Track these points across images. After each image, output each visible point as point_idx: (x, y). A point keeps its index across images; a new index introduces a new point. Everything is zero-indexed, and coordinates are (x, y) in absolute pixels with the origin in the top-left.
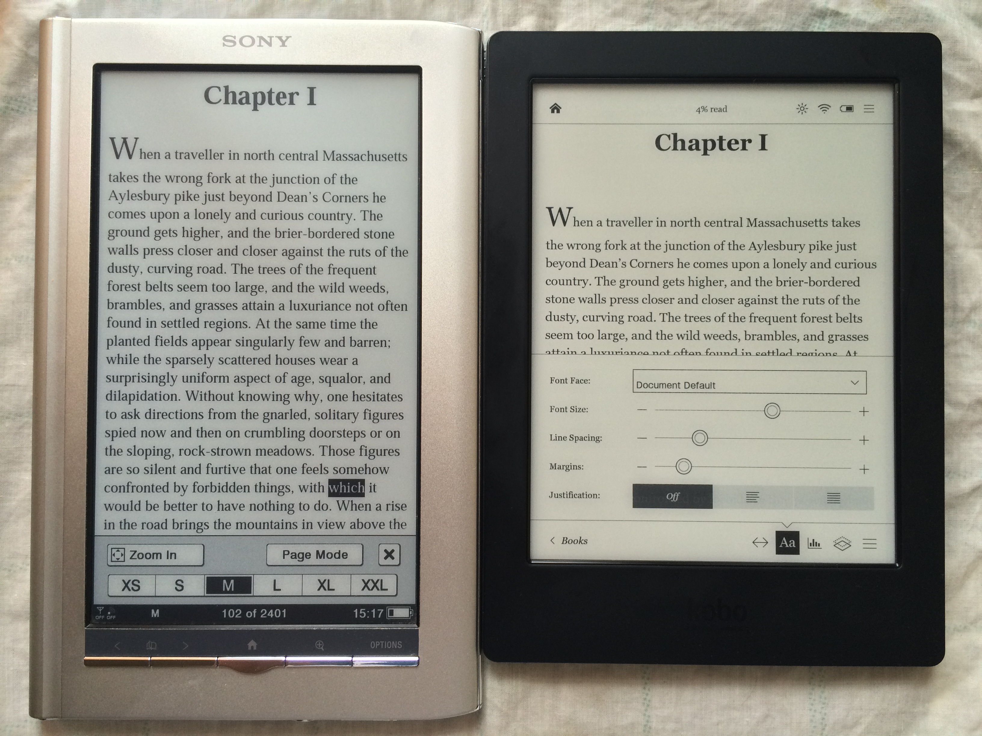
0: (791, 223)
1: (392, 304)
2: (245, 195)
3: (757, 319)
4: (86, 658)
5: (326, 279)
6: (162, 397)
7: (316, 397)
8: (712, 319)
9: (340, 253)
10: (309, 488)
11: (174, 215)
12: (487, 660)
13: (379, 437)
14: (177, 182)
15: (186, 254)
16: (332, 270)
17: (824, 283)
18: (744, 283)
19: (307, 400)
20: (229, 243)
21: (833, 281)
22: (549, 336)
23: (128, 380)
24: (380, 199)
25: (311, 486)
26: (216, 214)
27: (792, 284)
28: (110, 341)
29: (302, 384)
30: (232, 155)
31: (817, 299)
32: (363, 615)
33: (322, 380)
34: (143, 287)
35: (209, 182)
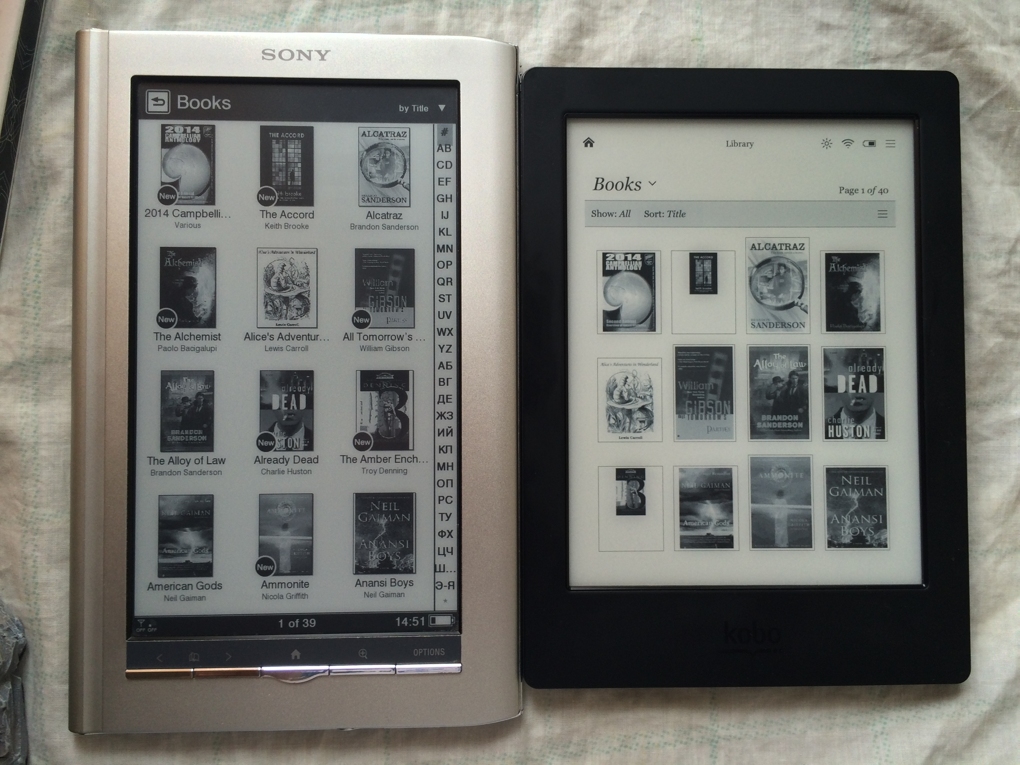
4: (128, 671)
32: (405, 623)
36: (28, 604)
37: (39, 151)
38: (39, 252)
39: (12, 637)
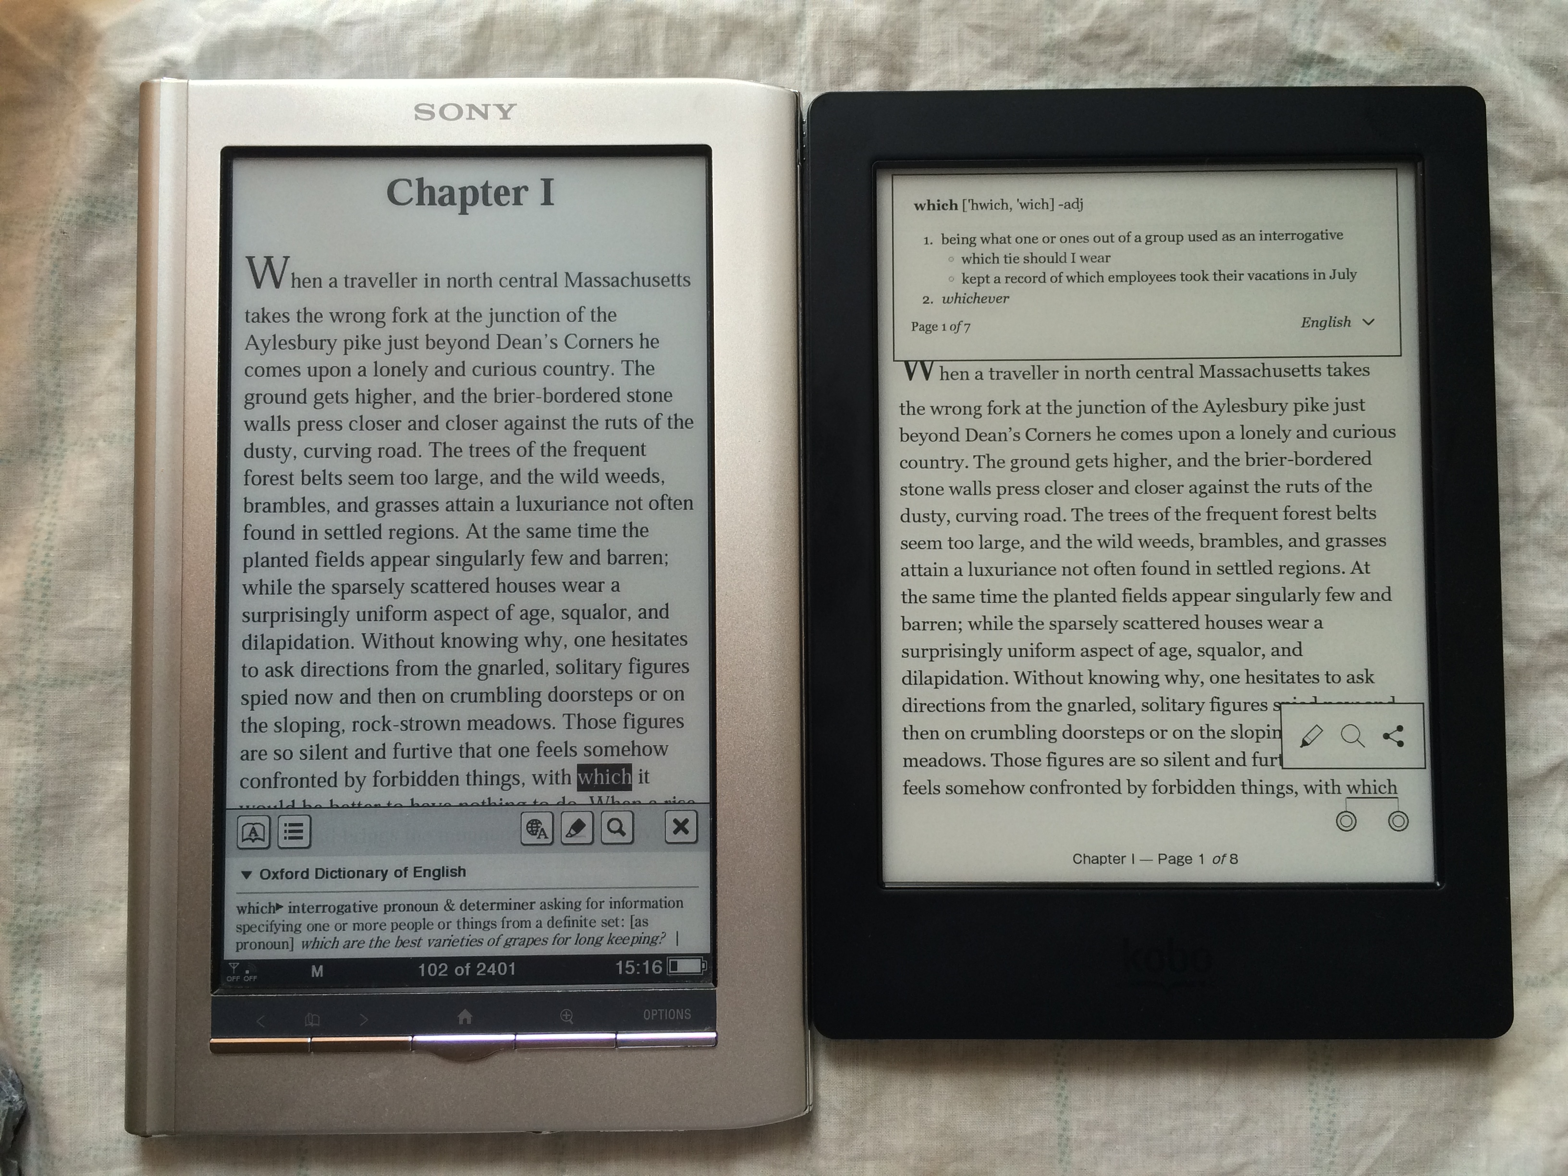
0: (1266, 372)
1: (670, 500)
2: (448, 340)
3: (1218, 516)
4: (213, 1040)
5: (570, 464)
6: (327, 644)
7: (557, 639)
8: (1151, 516)
9: (591, 424)
10: (548, 777)
11: (344, 371)
12: (820, 1037)
13: (652, 700)
14: (348, 321)
15: (361, 429)
16: (579, 450)
17: (1316, 461)
18: (1197, 463)
19: (543, 646)
20: (426, 412)
21: (1331, 457)
22: (906, 545)
23: (275, 618)
24: (650, 343)
25: (551, 776)
26: (406, 369)
27: (1270, 462)
28: (248, 561)
29: (536, 622)
30: (429, 281)
31: (1308, 484)
32: (630, 969)
33: (567, 615)
34: (297, 479)
35: (395, 321)
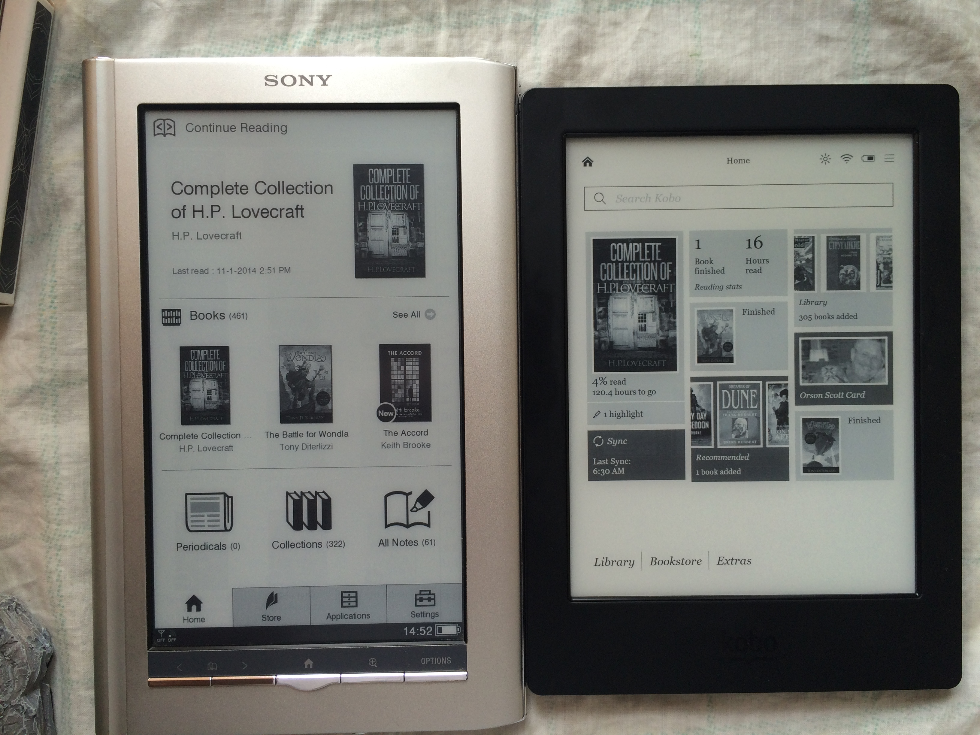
4: (150, 679)
32: (412, 632)
36: (54, 615)
37: (50, 179)
38: (54, 279)
39: (40, 648)
